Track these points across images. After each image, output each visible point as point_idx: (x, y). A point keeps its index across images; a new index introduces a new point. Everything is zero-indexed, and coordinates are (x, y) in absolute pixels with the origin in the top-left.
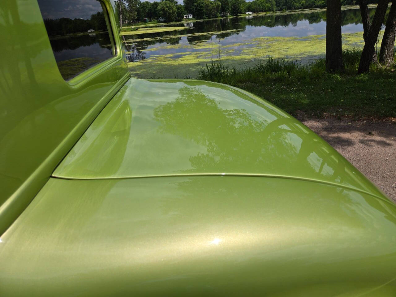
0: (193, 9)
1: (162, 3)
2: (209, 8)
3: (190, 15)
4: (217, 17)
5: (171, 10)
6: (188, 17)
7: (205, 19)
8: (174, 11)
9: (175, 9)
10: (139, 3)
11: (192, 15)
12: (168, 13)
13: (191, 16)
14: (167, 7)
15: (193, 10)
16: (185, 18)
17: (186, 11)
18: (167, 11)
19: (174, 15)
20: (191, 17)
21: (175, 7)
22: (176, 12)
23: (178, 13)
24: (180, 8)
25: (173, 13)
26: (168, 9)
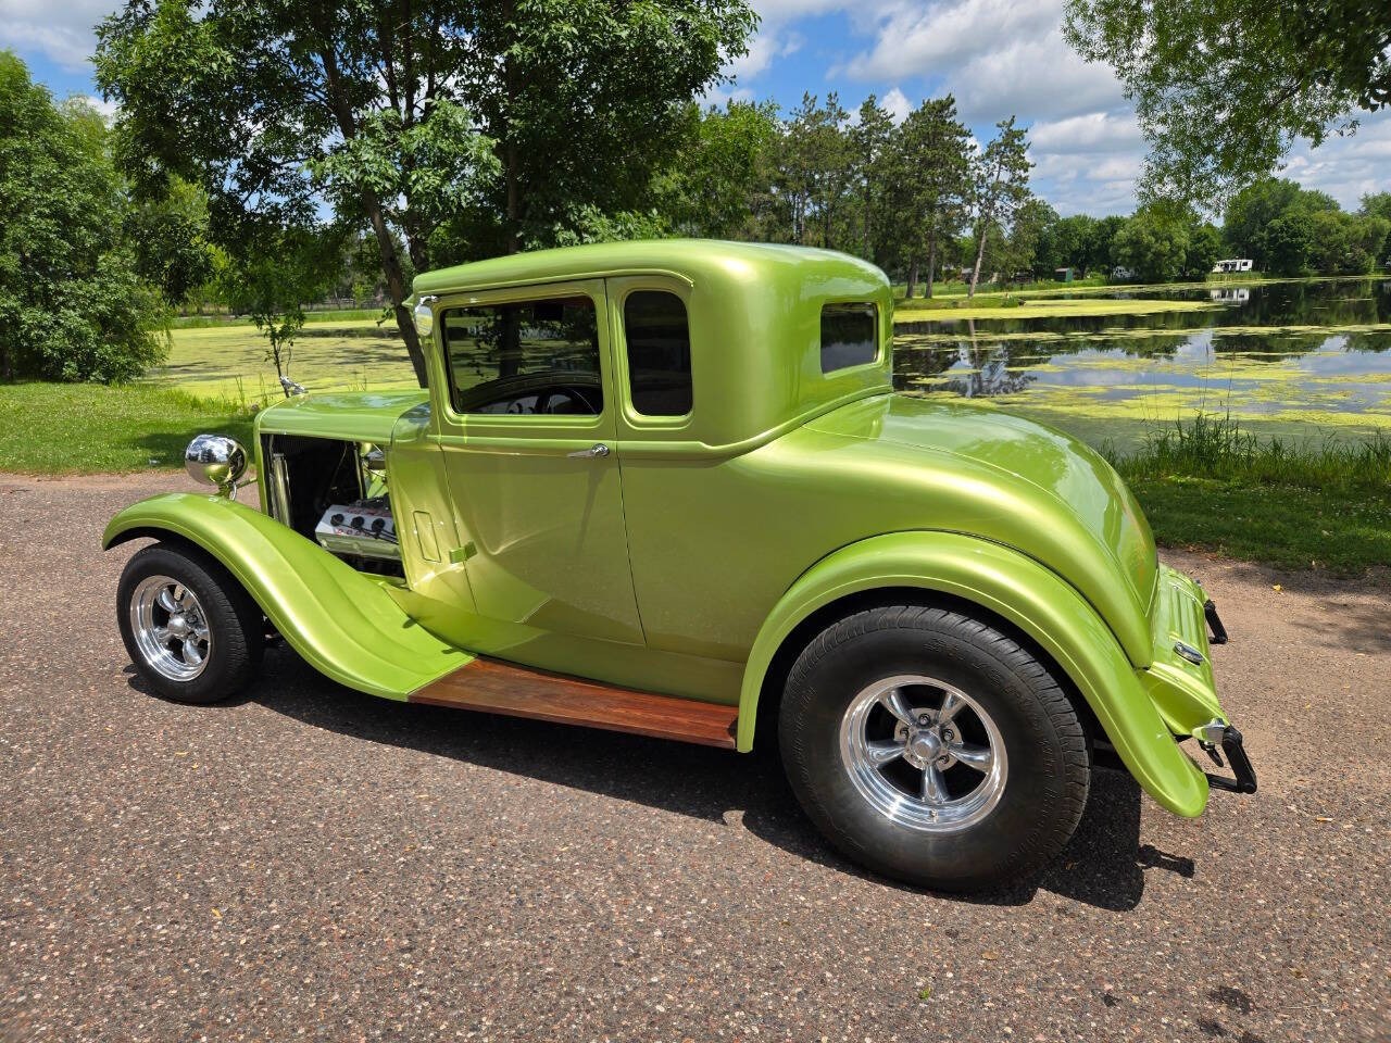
0: (1262, 239)
1: (1138, 220)
2: (1331, 238)
3: (1245, 261)
4: (1365, 271)
5: (1167, 244)
6: (1234, 266)
7: (1307, 275)
8: (1179, 248)
9: (1183, 239)
10: (1053, 221)
11: (1250, 262)
12: (1154, 254)
13: (1245, 264)
14: (1154, 233)
15: (1259, 245)
16: (1218, 269)
17: (1228, 248)
18: (1148, 248)
19: (1175, 259)
20: (1244, 268)
21: (1184, 233)
22: (1186, 250)
23: (1191, 252)
24: (1206, 237)
25: (1174, 252)
26: (1157, 241)
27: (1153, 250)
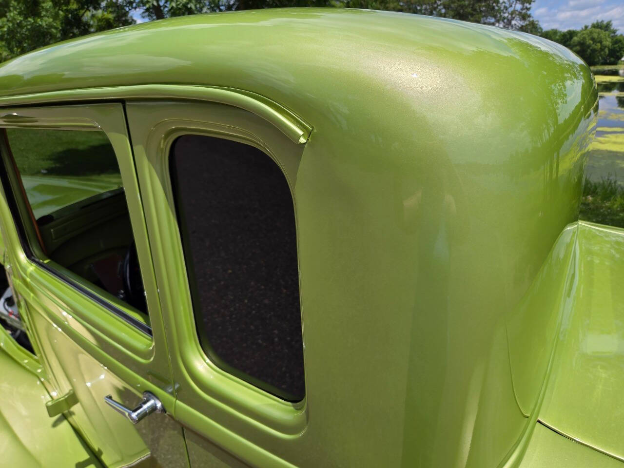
1: (584, 32)
5: (599, 45)
8: (605, 47)
9: (607, 42)
10: (539, 32)
12: (591, 50)
14: (593, 39)
18: (589, 46)
19: (602, 53)
21: (609, 39)
22: (608, 48)
23: (612, 50)
24: (620, 41)
25: (602, 49)
26: (593, 44)
27: (591, 48)
